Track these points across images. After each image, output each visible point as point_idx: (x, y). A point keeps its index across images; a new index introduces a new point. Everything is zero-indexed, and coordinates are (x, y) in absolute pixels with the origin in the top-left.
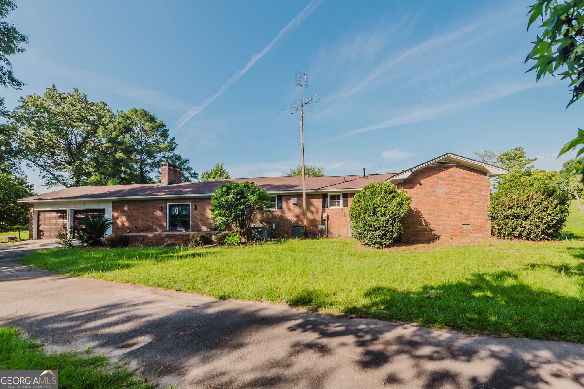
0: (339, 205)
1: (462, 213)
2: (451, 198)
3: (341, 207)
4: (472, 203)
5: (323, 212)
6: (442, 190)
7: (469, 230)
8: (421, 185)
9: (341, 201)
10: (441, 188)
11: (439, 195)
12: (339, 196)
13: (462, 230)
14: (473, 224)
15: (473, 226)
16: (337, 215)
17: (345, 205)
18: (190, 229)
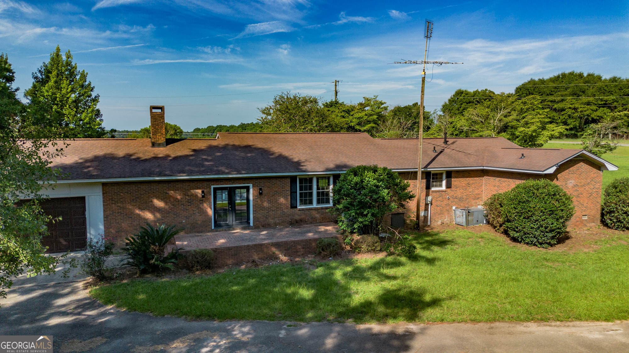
0: (441, 186)
1: (583, 205)
2: (577, 191)
3: (444, 188)
4: (590, 195)
5: (427, 195)
6: (571, 183)
7: (586, 220)
8: (557, 179)
9: (444, 183)
10: (571, 181)
11: (569, 188)
12: (442, 174)
13: (582, 220)
14: (589, 214)
15: (589, 216)
16: (440, 198)
17: (449, 186)
18: (251, 224)
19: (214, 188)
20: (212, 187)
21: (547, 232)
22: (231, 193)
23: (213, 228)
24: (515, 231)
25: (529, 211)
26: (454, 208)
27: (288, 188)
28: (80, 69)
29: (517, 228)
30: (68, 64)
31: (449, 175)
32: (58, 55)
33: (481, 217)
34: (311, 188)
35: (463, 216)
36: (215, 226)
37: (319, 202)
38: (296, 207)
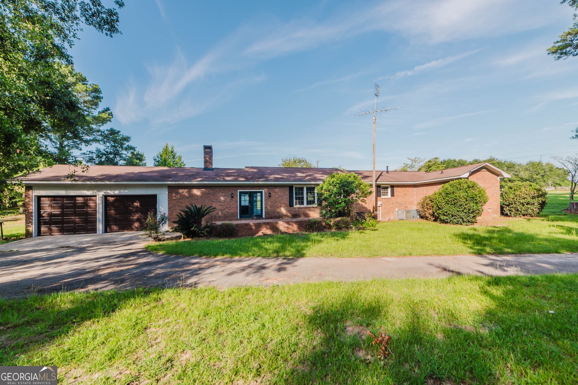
0: (387, 195)
3: (389, 196)
4: (492, 195)
5: (378, 200)
7: (491, 212)
9: (389, 192)
12: (387, 187)
13: (488, 212)
14: (492, 208)
15: (493, 210)
16: (387, 203)
17: (393, 195)
18: (264, 216)
19: (240, 192)
20: (239, 191)
21: (470, 213)
22: (252, 195)
23: (239, 218)
24: (444, 215)
25: (455, 199)
26: (397, 210)
27: (287, 193)
28: (178, 155)
29: (446, 212)
30: (172, 152)
31: (392, 187)
32: (167, 147)
33: (415, 214)
34: (302, 194)
35: (403, 213)
36: (240, 217)
37: (308, 204)
38: (293, 206)
